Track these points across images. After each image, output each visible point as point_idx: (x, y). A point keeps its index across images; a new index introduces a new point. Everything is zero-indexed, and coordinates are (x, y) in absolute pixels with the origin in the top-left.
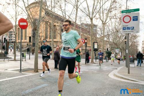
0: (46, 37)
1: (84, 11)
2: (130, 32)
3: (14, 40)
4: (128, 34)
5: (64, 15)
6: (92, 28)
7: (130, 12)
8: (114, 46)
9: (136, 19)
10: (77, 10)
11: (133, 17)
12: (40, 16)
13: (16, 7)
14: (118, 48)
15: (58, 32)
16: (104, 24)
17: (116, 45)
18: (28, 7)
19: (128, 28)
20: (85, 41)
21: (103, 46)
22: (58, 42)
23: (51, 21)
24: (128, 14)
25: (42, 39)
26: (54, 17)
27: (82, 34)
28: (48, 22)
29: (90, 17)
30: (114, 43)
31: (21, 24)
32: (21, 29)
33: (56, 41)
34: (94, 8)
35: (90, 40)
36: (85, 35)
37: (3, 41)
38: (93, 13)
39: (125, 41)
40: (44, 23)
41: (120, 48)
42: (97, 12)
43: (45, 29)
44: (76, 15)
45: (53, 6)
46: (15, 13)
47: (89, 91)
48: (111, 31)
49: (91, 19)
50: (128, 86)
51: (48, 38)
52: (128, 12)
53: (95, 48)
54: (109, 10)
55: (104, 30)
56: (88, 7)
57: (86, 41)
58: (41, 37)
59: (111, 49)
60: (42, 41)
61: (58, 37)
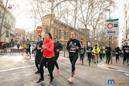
1: (81, 20)
2: (113, 35)
3: (33, 40)
4: (111, 36)
5: (67, 22)
6: (86, 31)
7: (112, 21)
8: (101, 44)
9: (116, 26)
10: (76, 19)
11: (114, 24)
12: (51, 24)
13: (35, 19)
14: (104, 46)
15: (63, 34)
16: (94, 28)
17: (103, 44)
18: (43, 19)
19: (111, 32)
20: (81, 41)
21: (94, 44)
23: (58, 27)
24: (111, 22)
26: (59, 24)
27: (79, 35)
28: (56, 28)
29: (84, 24)
30: (102, 42)
31: (38, 30)
32: (38, 33)
34: (88, 18)
35: (85, 40)
36: (81, 36)
37: (27, 41)
38: (87, 22)
39: (109, 41)
40: (53, 28)
41: (106, 46)
42: (89, 21)
43: (53, 32)
44: (75, 23)
45: (59, 17)
46: (35, 23)
47: (84, 76)
48: (99, 33)
49: (86, 26)
50: (111, 72)
52: (111, 21)
54: (98, 19)
55: (94, 33)
56: (83, 17)
57: (82, 41)
61: (62, 38)
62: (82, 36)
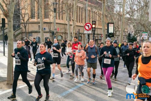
0: (32, 16)
8: (140, 27)
14: (146, 32)
17: (144, 27)
20: (92, 27)
22: (52, 23)
25: (26, 19)
30: (141, 24)
33: (49, 22)
51: (36, 18)
53: (109, 32)
57: (94, 26)
58: (23, 16)
59: (135, 32)
60: (25, 22)
61: (51, 17)
62: (97, 11)
